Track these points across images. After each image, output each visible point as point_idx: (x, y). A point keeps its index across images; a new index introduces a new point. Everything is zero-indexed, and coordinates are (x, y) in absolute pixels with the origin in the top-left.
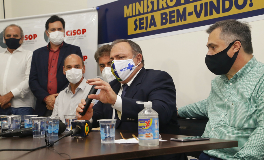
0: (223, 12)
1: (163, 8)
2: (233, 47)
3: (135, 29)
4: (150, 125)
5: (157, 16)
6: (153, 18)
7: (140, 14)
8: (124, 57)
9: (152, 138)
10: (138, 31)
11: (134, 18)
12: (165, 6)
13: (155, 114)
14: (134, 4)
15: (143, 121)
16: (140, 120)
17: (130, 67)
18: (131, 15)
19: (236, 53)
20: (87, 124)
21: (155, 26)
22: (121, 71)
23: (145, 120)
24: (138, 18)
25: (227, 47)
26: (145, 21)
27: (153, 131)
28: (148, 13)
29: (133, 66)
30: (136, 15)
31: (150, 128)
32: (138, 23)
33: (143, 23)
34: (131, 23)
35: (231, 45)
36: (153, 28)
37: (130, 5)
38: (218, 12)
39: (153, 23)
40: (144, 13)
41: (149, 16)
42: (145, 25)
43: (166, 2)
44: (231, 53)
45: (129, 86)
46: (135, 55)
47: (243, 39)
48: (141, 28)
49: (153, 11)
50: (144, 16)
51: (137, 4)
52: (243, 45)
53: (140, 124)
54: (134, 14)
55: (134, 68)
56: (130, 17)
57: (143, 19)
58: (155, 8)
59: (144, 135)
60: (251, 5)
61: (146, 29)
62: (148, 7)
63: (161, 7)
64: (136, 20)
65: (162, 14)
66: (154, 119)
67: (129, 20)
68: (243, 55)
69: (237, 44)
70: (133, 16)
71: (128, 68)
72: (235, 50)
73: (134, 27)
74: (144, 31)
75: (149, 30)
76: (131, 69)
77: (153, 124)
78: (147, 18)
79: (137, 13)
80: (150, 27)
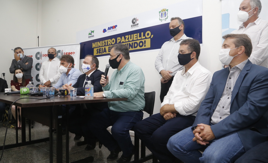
0: (134, 48)
1: (110, 45)
2: (119, 57)
3: (97, 53)
4: (90, 90)
5: (107, 48)
6: (105, 48)
7: (99, 47)
8: (87, 63)
9: (90, 96)
10: (98, 54)
11: (97, 49)
12: (110, 44)
13: (92, 86)
14: (97, 43)
15: (87, 88)
16: (86, 88)
17: (88, 68)
18: (95, 47)
19: (121, 60)
20: (66, 91)
21: (106, 52)
22: (84, 69)
23: (88, 88)
24: (98, 48)
25: (116, 57)
26: (101, 50)
27: (91, 93)
28: (103, 46)
29: (89, 68)
30: (98, 47)
31: (90, 92)
32: (98, 50)
33: (100, 51)
34: (95, 50)
35: (118, 56)
36: (105, 53)
37: (95, 43)
38: (132, 48)
39: (105, 51)
40: (101, 47)
41: (103, 48)
42: (101, 52)
43: (111, 42)
44: (118, 60)
45: (89, 77)
46: (92, 64)
47: (124, 54)
48: (100, 53)
49: (105, 46)
50: (101, 48)
51: (98, 42)
52: (124, 56)
53: (86, 90)
54: (97, 47)
55: (90, 69)
56: (95, 48)
57: (100, 49)
58: (106, 45)
59: (87, 94)
60: (145, 46)
61: (102, 53)
62: (103, 44)
63: (108, 44)
64: (98, 49)
65: (109, 47)
66: (91, 88)
67: (94, 49)
68: (124, 60)
69: (121, 56)
70: (96, 48)
71: (87, 68)
72: (120, 58)
73: (97, 52)
74: (101, 54)
75: (103, 54)
76: (88, 69)
77: (91, 90)
78: (102, 49)
79: (98, 46)
80: (104, 53)
